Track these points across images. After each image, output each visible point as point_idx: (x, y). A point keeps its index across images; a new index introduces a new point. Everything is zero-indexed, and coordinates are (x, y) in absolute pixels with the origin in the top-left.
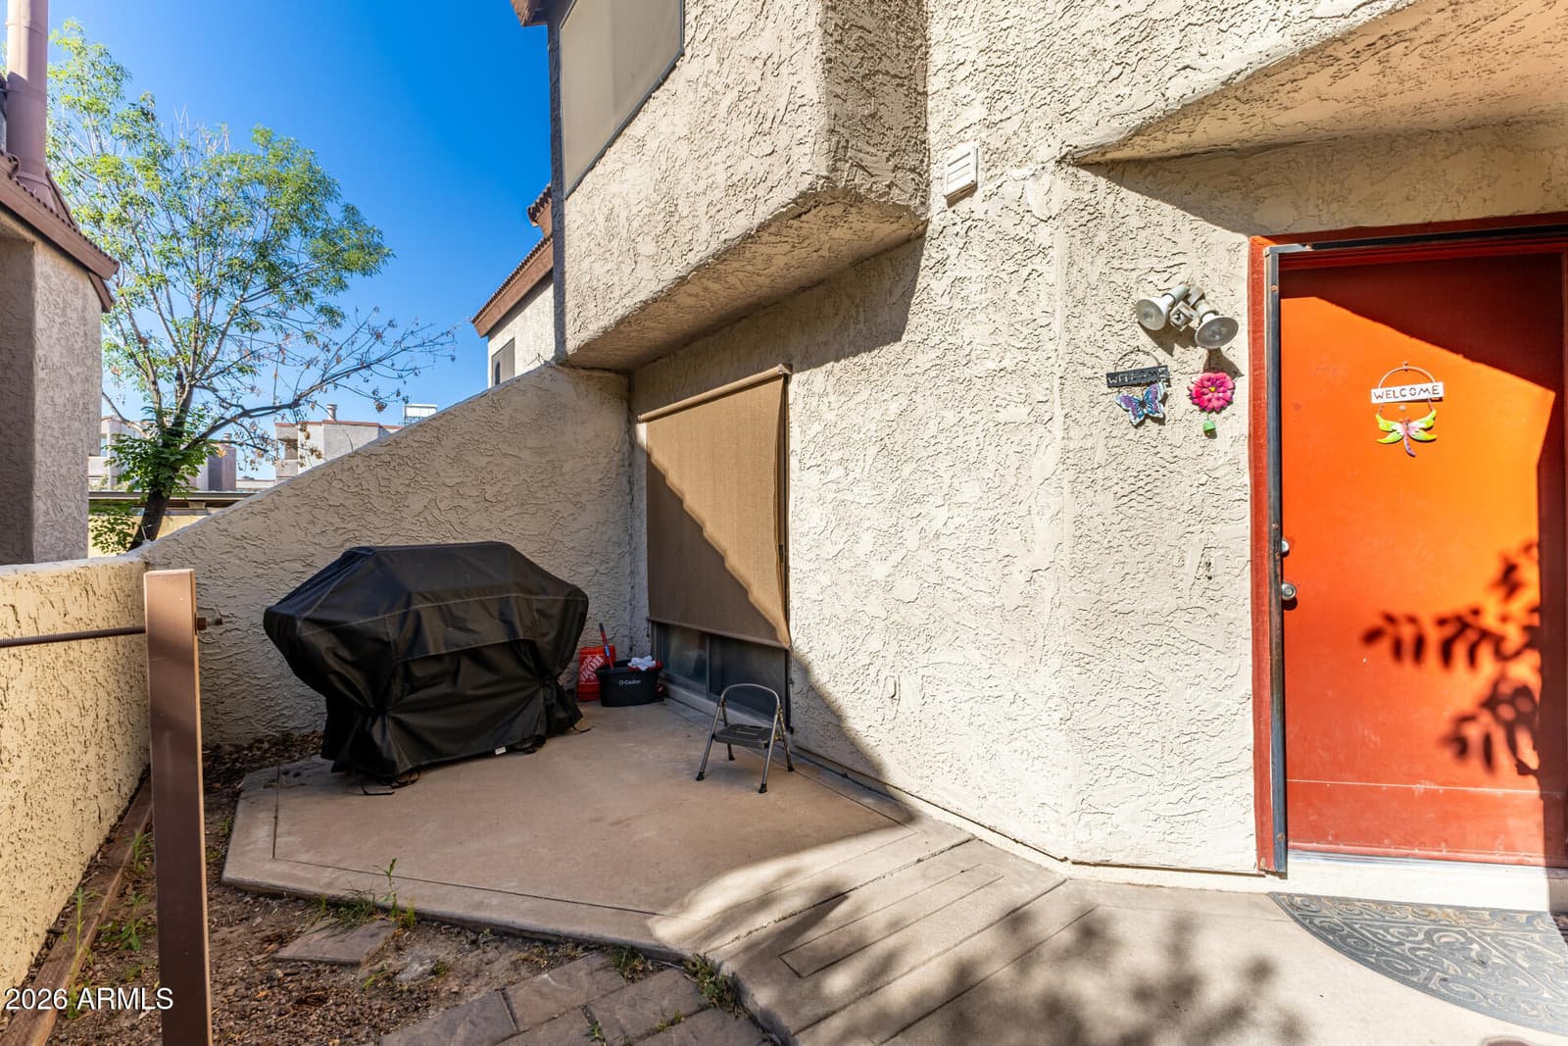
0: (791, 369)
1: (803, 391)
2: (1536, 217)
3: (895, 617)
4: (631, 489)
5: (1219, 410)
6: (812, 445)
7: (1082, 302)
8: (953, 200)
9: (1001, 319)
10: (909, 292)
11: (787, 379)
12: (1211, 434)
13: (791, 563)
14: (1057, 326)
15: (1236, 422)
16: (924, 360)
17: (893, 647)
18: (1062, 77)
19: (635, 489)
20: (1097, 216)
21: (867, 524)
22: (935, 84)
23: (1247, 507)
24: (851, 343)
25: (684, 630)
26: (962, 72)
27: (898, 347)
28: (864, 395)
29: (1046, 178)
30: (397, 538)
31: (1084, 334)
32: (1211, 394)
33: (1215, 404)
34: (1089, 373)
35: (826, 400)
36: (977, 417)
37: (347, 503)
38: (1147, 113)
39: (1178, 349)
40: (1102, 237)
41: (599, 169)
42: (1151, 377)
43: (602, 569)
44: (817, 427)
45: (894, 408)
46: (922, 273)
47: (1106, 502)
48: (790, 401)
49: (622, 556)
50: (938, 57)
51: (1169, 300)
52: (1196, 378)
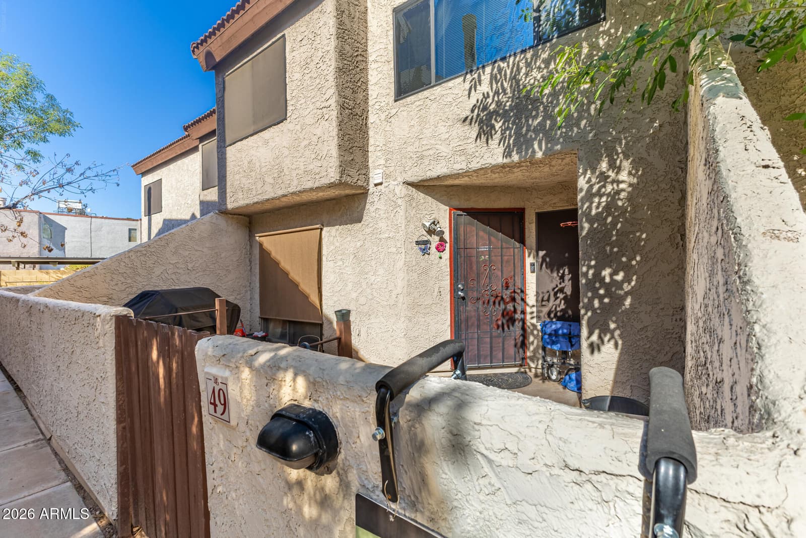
0: (323, 225)
1: (328, 234)
2: (509, 209)
3: (359, 310)
4: (251, 264)
5: (442, 252)
6: (331, 253)
7: (409, 221)
8: (376, 185)
9: (389, 223)
10: (364, 208)
11: (321, 229)
12: (441, 258)
13: (323, 293)
14: (403, 227)
15: (446, 255)
16: (368, 230)
17: (358, 319)
18: (404, 161)
19: (253, 264)
20: (413, 199)
21: (350, 280)
22: (371, 149)
23: (449, 276)
24: (345, 221)
25: (275, 320)
26: (379, 148)
27: (360, 225)
28: (349, 239)
29: (400, 186)
30: (149, 286)
31: (410, 230)
32: (441, 248)
33: (441, 250)
34: (411, 241)
35: (336, 239)
36: (383, 250)
37: (127, 272)
38: (423, 178)
39: (433, 235)
40: (414, 205)
41: (244, 142)
42: (426, 242)
43: (238, 297)
44: (332, 247)
45: (359, 244)
46: (367, 204)
47: (415, 275)
48: (323, 237)
49: (246, 291)
50: (371, 141)
51: (430, 223)
52: (437, 243)
